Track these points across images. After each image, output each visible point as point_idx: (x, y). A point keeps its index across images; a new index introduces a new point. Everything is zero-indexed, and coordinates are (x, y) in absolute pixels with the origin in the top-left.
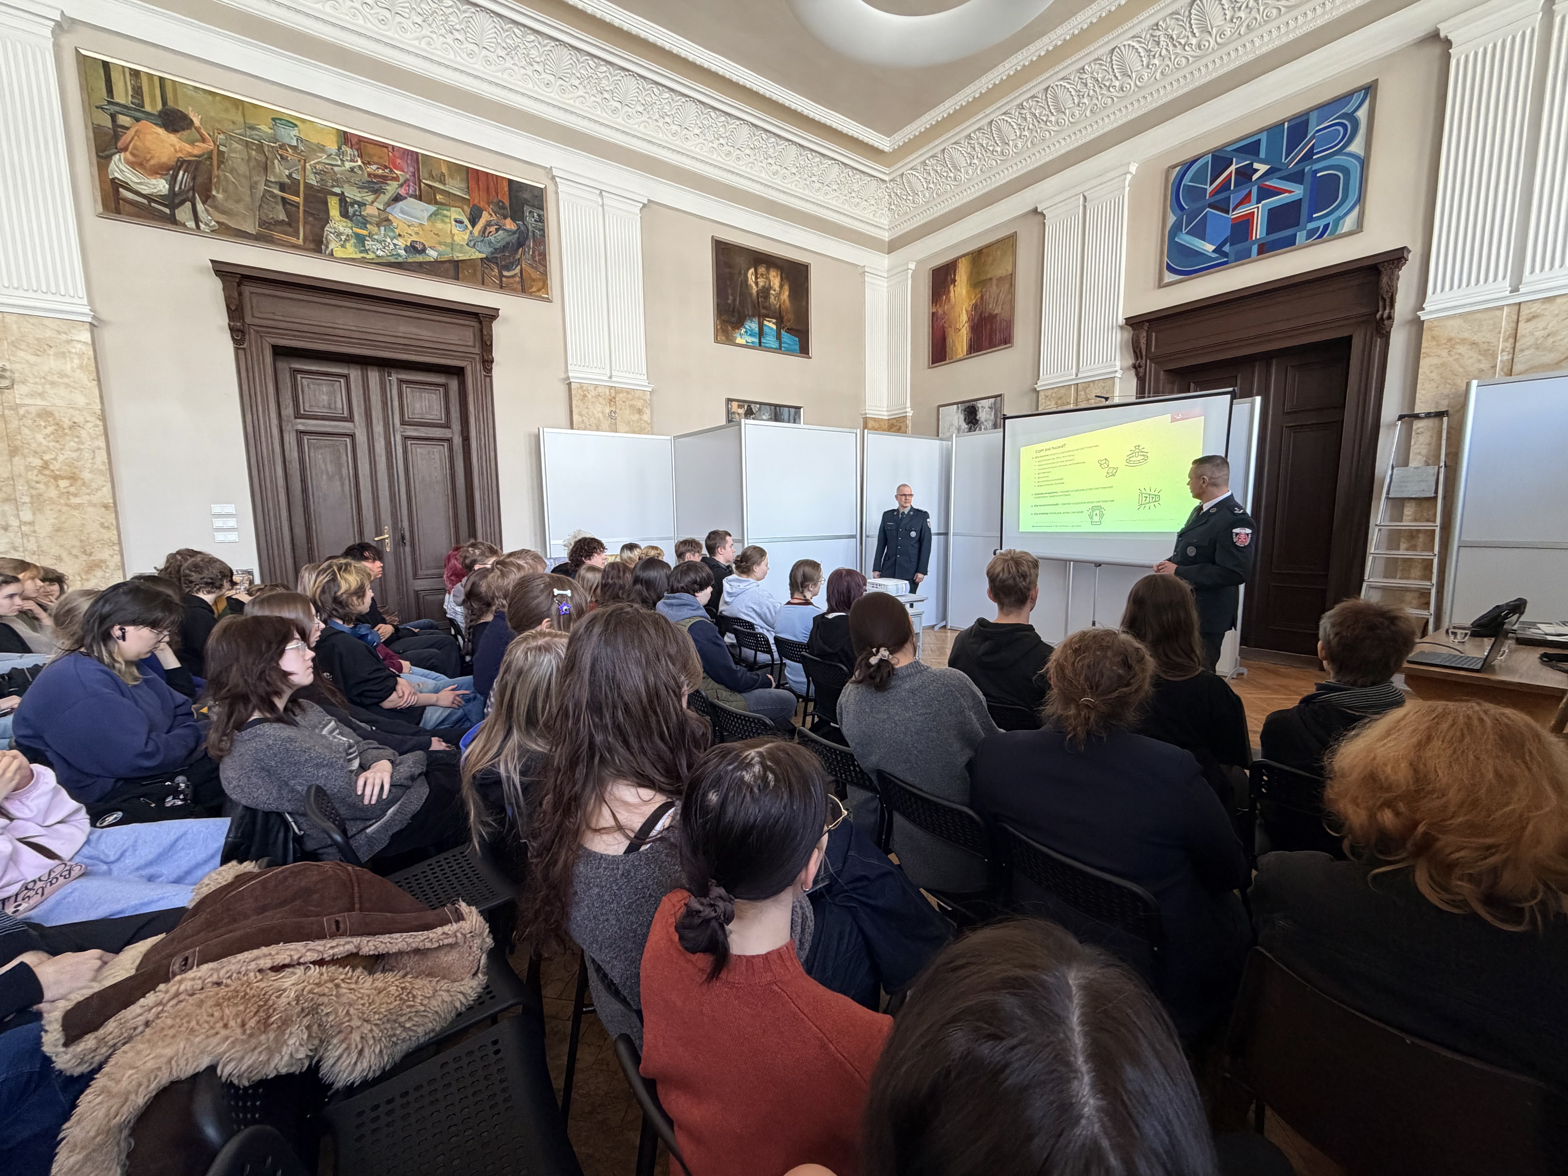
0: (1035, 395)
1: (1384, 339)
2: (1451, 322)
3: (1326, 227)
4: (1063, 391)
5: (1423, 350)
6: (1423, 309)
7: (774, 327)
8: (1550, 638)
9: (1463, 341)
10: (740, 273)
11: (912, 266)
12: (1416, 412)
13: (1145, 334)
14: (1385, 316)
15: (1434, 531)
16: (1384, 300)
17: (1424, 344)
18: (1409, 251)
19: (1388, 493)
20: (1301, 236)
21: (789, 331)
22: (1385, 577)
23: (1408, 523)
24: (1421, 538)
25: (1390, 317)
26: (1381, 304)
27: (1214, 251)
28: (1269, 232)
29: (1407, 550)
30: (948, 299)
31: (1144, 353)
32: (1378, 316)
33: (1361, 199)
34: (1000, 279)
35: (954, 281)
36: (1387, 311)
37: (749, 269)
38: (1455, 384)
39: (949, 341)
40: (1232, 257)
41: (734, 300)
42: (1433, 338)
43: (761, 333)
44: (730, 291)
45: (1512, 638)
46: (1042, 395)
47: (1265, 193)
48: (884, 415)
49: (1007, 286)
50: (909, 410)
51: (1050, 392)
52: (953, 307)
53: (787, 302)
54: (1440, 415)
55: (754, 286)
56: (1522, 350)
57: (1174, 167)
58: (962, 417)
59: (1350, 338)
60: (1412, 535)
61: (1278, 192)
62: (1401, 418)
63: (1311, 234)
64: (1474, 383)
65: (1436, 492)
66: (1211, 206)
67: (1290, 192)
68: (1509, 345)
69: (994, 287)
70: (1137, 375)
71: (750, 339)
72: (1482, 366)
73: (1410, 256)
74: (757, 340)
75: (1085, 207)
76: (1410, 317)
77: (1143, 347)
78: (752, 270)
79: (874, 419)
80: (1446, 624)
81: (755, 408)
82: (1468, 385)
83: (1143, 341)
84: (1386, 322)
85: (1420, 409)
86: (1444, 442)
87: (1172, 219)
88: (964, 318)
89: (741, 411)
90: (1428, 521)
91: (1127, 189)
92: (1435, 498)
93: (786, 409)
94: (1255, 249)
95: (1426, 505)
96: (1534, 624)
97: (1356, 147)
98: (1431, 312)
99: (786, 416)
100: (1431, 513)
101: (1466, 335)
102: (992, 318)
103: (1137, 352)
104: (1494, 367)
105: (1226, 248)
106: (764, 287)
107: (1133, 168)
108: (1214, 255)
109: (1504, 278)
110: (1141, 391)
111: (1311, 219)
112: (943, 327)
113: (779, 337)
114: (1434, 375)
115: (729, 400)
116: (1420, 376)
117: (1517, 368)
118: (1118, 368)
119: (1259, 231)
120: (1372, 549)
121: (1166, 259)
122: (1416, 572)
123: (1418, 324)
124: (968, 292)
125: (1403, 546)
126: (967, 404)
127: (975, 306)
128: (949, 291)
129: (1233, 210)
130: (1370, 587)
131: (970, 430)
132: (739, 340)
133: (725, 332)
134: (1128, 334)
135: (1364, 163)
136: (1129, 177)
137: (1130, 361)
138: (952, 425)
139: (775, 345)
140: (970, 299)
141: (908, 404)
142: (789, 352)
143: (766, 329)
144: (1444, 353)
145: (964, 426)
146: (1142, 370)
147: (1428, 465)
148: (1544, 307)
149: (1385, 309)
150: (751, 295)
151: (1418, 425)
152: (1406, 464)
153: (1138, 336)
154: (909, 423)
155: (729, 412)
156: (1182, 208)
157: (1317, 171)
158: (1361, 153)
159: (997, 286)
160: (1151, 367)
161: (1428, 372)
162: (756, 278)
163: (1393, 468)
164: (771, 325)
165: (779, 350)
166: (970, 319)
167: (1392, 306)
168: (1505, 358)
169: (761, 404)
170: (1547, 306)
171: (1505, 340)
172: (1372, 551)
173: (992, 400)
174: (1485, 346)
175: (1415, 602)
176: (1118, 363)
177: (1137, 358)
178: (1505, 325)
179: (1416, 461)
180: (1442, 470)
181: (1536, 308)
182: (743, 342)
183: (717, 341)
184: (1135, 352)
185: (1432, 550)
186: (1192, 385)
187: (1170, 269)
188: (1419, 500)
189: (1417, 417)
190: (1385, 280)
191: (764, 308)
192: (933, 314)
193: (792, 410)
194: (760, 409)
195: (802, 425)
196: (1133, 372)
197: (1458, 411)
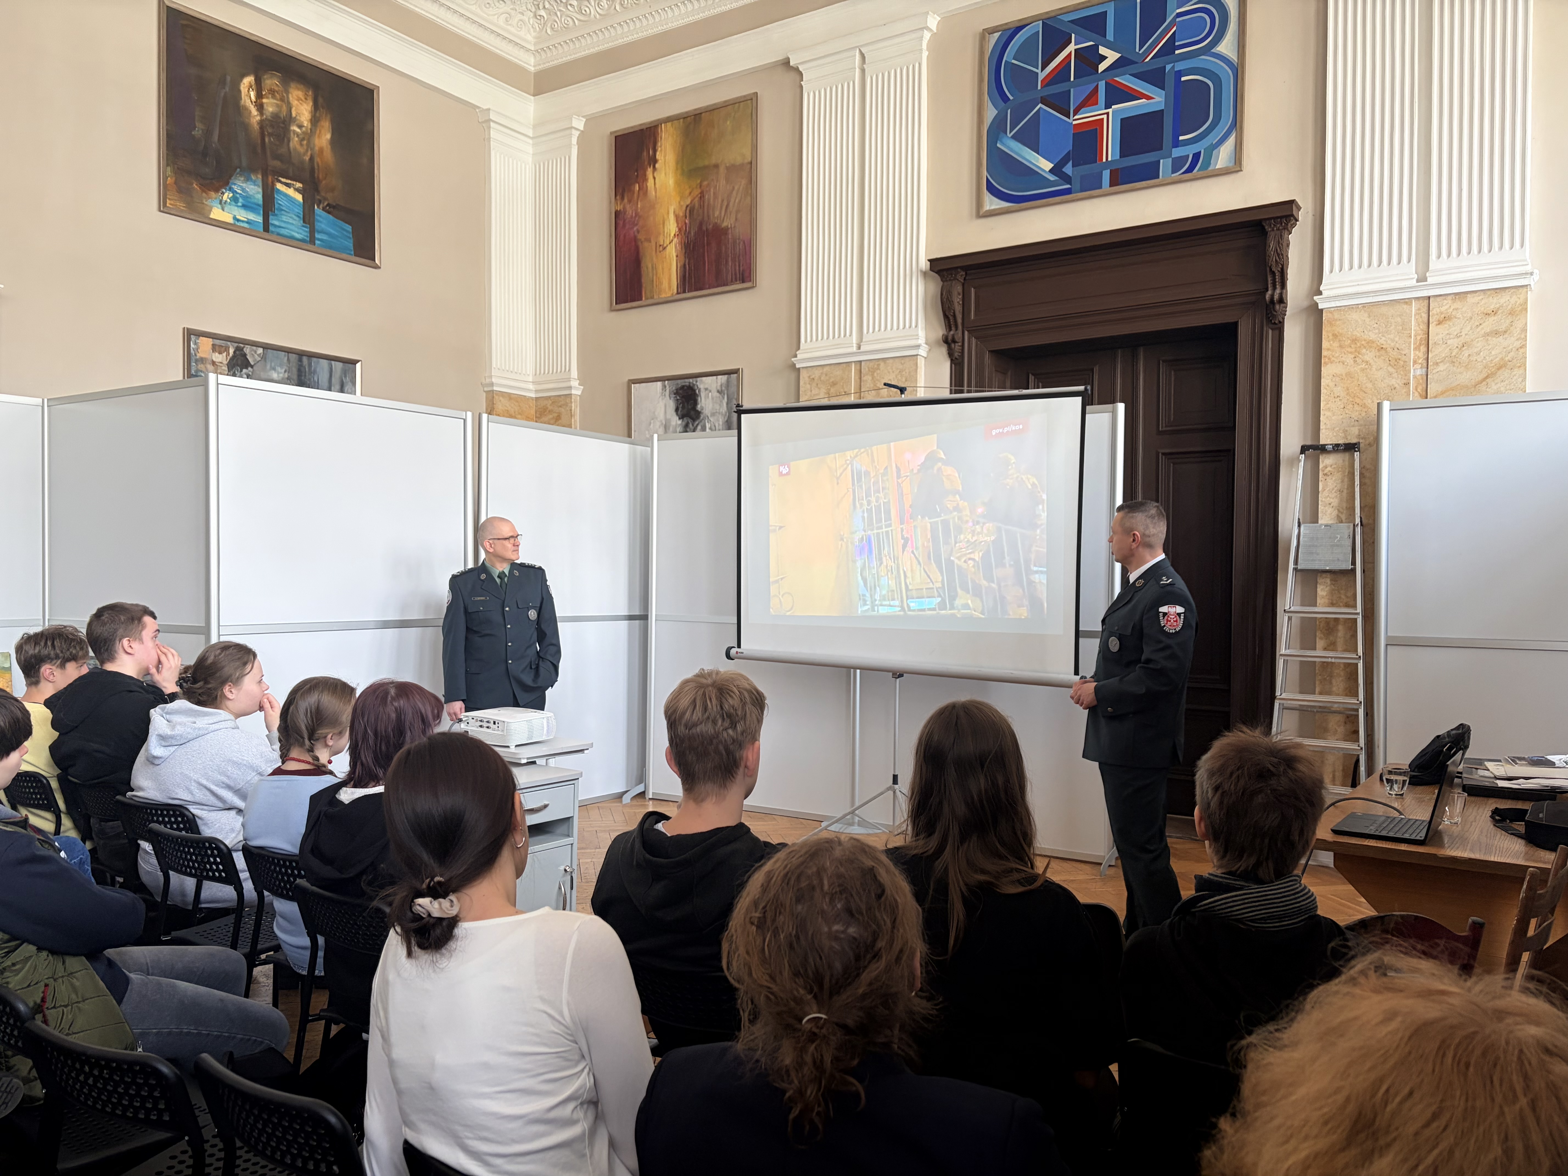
0: (793, 376)
1: (1277, 332)
2: (1354, 316)
3: (1197, 156)
4: (838, 372)
5: (1324, 353)
6: (1320, 293)
7: (299, 197)
8: (1502, 784)
9: (1370, 342)
10: (223, 82)
11: (579, 124)
12: (1322, 442)
13: (959, 288)
14: (1276, 297)
15: (1356, 619)
16: (1273, 273)
17: (1325, 344)
18: (1299, 208)
19: (1296, 562)
20: (1165, 165)
21: (331, 209)
22: (1302, 692)
23: (1322, 607)
24: (1341, 631)
25: (1282, 301)
26: (1270, 279)
27: (1051, 171)
28: (1123, 155)
29: (1325, 649)
30: (644, 191)
31: (959, 321)
32: (1268, 296)
33: (1237, 124)
34: (732, 169)
35: (654, 161)
36: (1278, 291)
37: (243, 76)
38: (1364, 406)
39: (647, 264)
40: (1076, 184)
41: (208, 133)
42: (1335, 336)
43: (268, 206)
44: (198, 113)
45: (1458, 785)
46: (804, 375)
47: (1117, 94)
48: (529, 390)
49: (744, 182)
50: (575, 383)
51: (817, 373)
52: (652, 207)
53: (328, 154)
54: (1350, 448)
55: (254, 111)
56: (1437, 364)
57: (991, 31)
58: (671, 405)
59: (1235, 325)
60: (1330, 626)
61: (1131, 95)
62: (1304, 449)
63: (1177, 165)
64: (1386, 405)
65: (1354, 563)
66: (1044, 101)
67: (1149, 98)
68: (1421, 354)
69: (723, 182)
70: (951, 354)
71: (243, 215)
72: (1393, 382)
73: (1301, 215)
74: (260, 219)
75: (863, 71)
76: (1306, 304)
77: (958, 309)
78: (249, 80)
79: (510, 396)
80: (1380, 766)
81: (253, 355)
82: (1379, 406)
83: (957, 300)
84: (1277, 307)
85: (1327, 438)
86: (1357, 489)
87: (991, 112)
88: (672, 227)
89: (221, 358)
90: (1347, 606)
91: (925, 54)
92: (1353, 571)
93: (324, 363)
94: (1106, 174)
95: (1343, 581)
96: (1479, 763)
97: (1226, 47)
98: (1330, 299)
99: (323, 377)
100: (1350, 594)
101: (1372, 336)
102: (719, 233)
103: (948, 318)
104: (1407, 384)
105: (1068, 169)
106: (276, 116)
107: (933, 22)
108: (1052, 178)
109: (1409, 261)
110: (957, 383)
111: (1176, 144)
112: (635, 239)
113: (308, 218)
114: (1338, 391)
115: (190, 334)
116: (1323, 391)
117: (1433, 388)
118: (922, 341)
119: (1110, 149)
120: (1282, 649)
121: (985, 173)
122: (1339, 683)
123: (1315, 314)
124: (677, 183)
125: (1320, 643)
126: (680, 383)
127: (691, 210)
128: (645, 179)
129: (1075, 114)
130: (1284, 708)
131: (686, 429)
132: (217, 213)
133: (184, 192)
134: (935, 285)
135: (1238, 71)
136: (927, 35)
137: (939, 331)
138: (654, 418)
139: (301, 233)
140: (682, 197)
141: (574, 373)
142: (331, 250)
143: (280, 200)
144: (1349, 359)
145: (676, 421)
146: (957, 347)
147: (1341, 522)
148: (1455, 306)
149: (1274, 288)
150: (246, 127)
151: (1327, 462)
152: (1315, 519)
153: (950, 293)
154: (576, 408)
155: (189, 357)
156: (1005, 99)
157: (1180, 74)
158: (1233, 56)
159: (727, 180)
160: (970, 344)
161: (1332, 384)
162: (259, 96)
163: (1299, 526)
164: (290, 192)
165: (310, 243)
166: (683, 231)
167: (1283, 285)
168: (1419, 372)
169: (266, 347)
170: (1458, 304)
171: (1417, 348)
172: (1283, 652)
173: (723, 379)
174: (1394, 354)
175: (1341, 730)
176: (922, 333)
177: (949, 327)
178: (1415, 327)
179: (1327, 515)
180: (1358, 530)
181: (1446, 306)
182: (227, 218)
183: (163, 207)
184: (946, 316)
185: (1356, 651)
186: (1031, 378)
187: (991, 189)
188: (1335, 574)
189: (1322, 449)
190: (1272, 245)
191: (277, 157)
192: (617, 214)
193: (337, 366)
194: (264, 357)
195: (358, 397)
196: (944, 350)
197: (1370, 445)
